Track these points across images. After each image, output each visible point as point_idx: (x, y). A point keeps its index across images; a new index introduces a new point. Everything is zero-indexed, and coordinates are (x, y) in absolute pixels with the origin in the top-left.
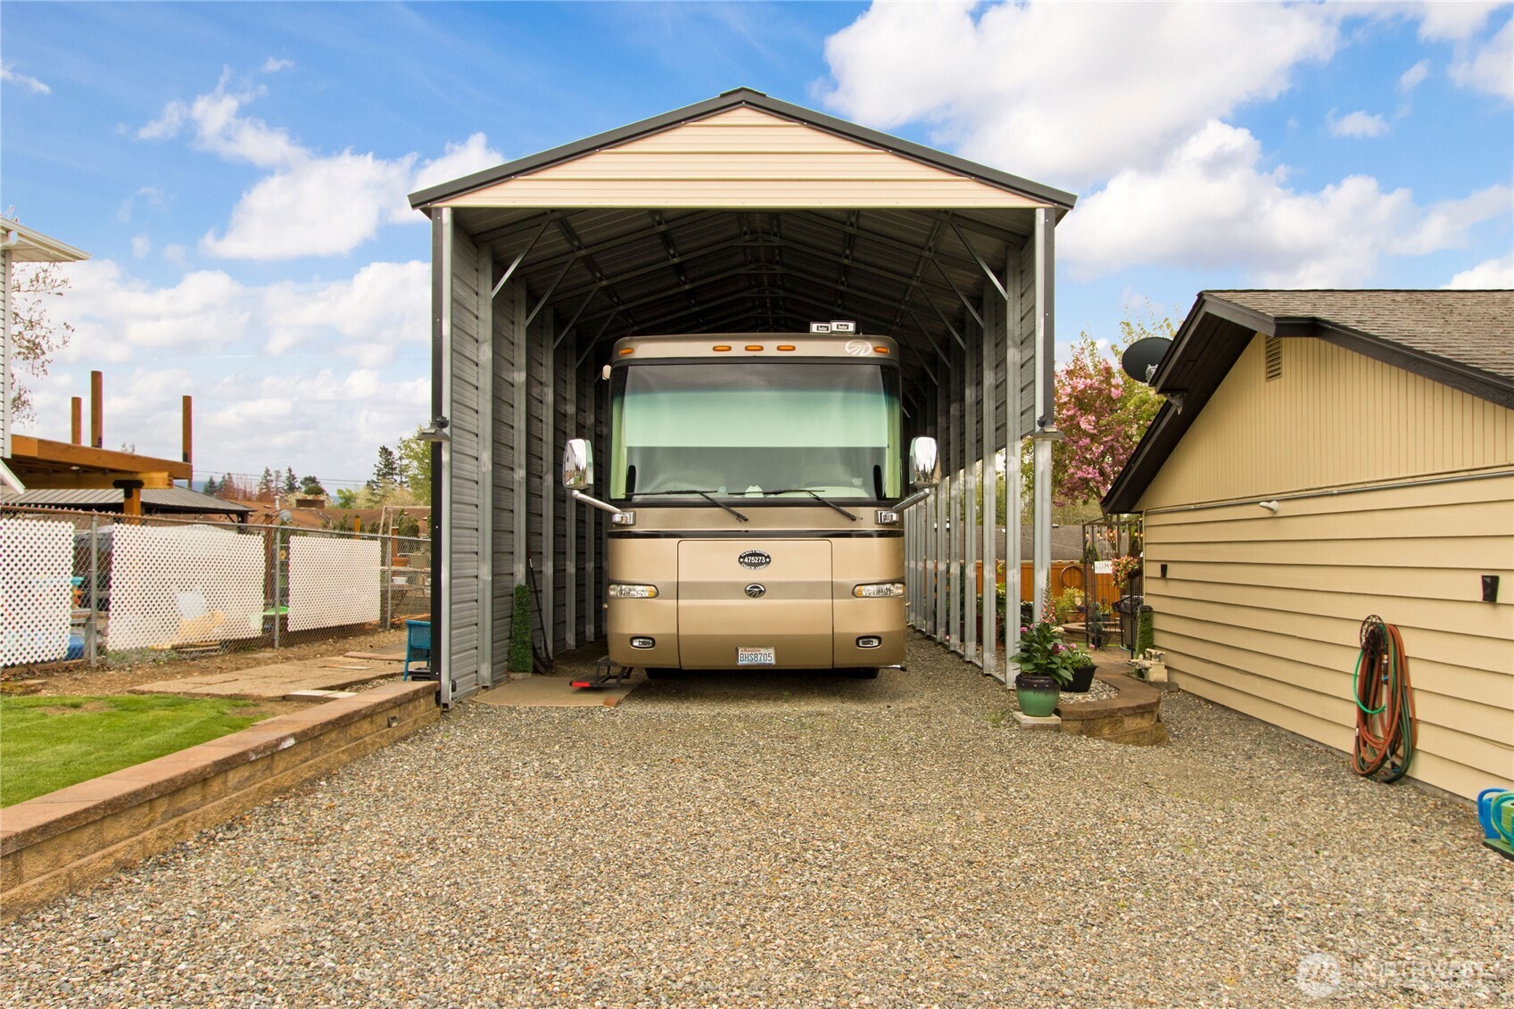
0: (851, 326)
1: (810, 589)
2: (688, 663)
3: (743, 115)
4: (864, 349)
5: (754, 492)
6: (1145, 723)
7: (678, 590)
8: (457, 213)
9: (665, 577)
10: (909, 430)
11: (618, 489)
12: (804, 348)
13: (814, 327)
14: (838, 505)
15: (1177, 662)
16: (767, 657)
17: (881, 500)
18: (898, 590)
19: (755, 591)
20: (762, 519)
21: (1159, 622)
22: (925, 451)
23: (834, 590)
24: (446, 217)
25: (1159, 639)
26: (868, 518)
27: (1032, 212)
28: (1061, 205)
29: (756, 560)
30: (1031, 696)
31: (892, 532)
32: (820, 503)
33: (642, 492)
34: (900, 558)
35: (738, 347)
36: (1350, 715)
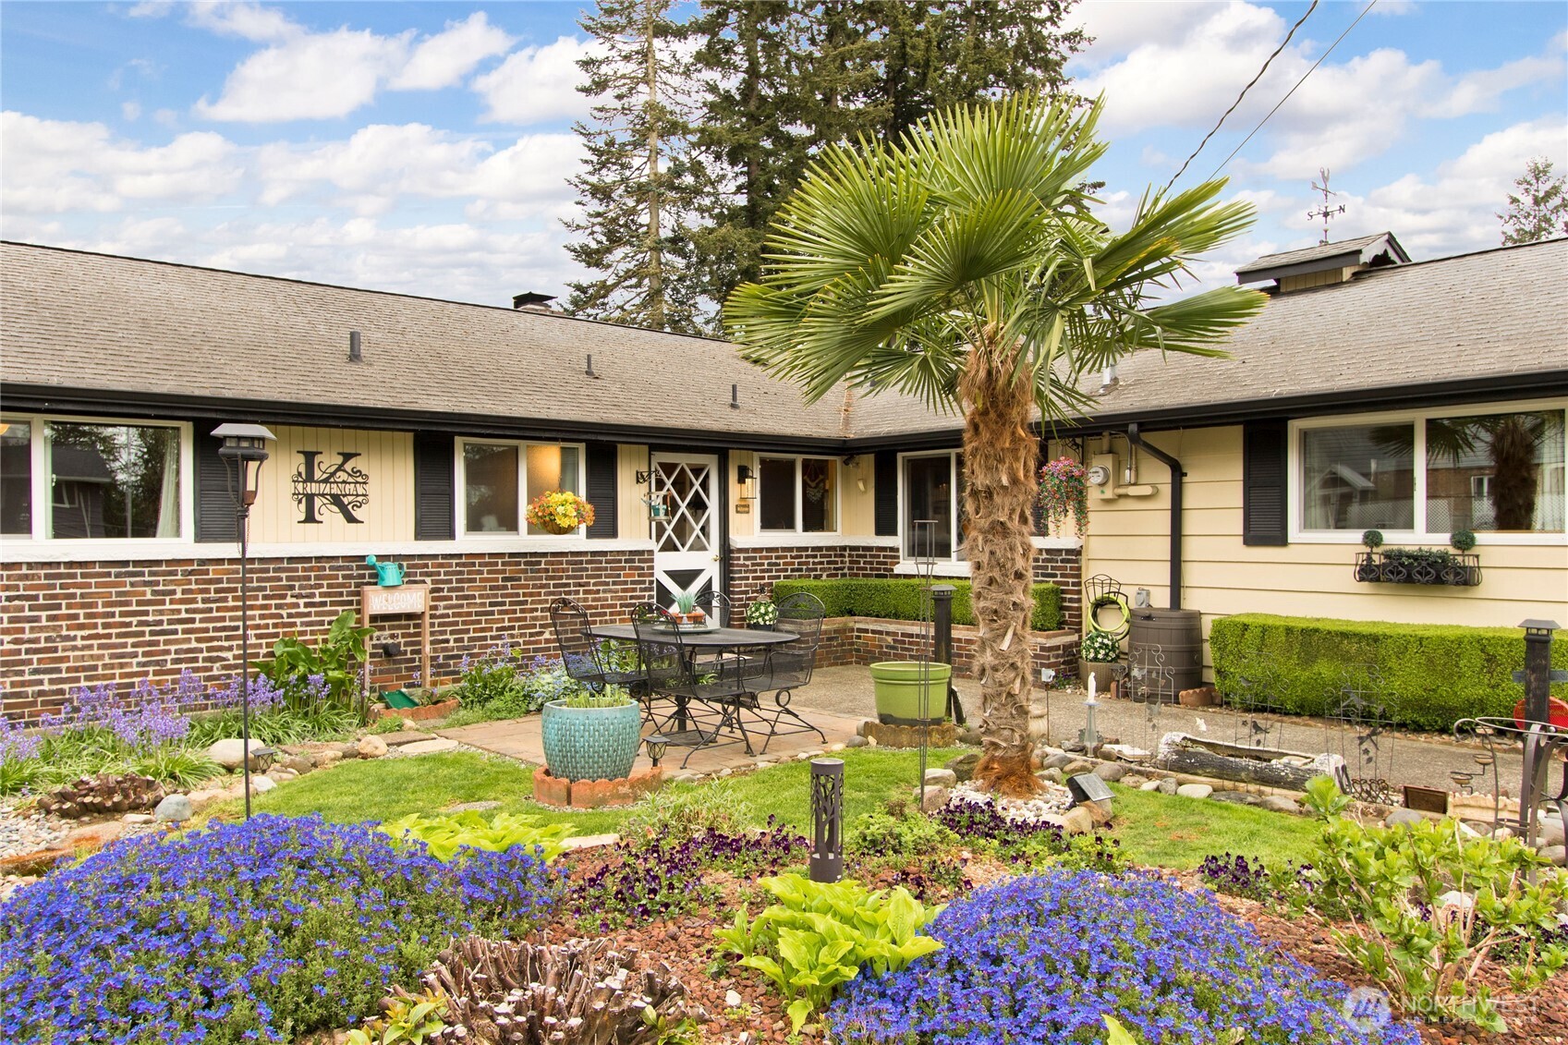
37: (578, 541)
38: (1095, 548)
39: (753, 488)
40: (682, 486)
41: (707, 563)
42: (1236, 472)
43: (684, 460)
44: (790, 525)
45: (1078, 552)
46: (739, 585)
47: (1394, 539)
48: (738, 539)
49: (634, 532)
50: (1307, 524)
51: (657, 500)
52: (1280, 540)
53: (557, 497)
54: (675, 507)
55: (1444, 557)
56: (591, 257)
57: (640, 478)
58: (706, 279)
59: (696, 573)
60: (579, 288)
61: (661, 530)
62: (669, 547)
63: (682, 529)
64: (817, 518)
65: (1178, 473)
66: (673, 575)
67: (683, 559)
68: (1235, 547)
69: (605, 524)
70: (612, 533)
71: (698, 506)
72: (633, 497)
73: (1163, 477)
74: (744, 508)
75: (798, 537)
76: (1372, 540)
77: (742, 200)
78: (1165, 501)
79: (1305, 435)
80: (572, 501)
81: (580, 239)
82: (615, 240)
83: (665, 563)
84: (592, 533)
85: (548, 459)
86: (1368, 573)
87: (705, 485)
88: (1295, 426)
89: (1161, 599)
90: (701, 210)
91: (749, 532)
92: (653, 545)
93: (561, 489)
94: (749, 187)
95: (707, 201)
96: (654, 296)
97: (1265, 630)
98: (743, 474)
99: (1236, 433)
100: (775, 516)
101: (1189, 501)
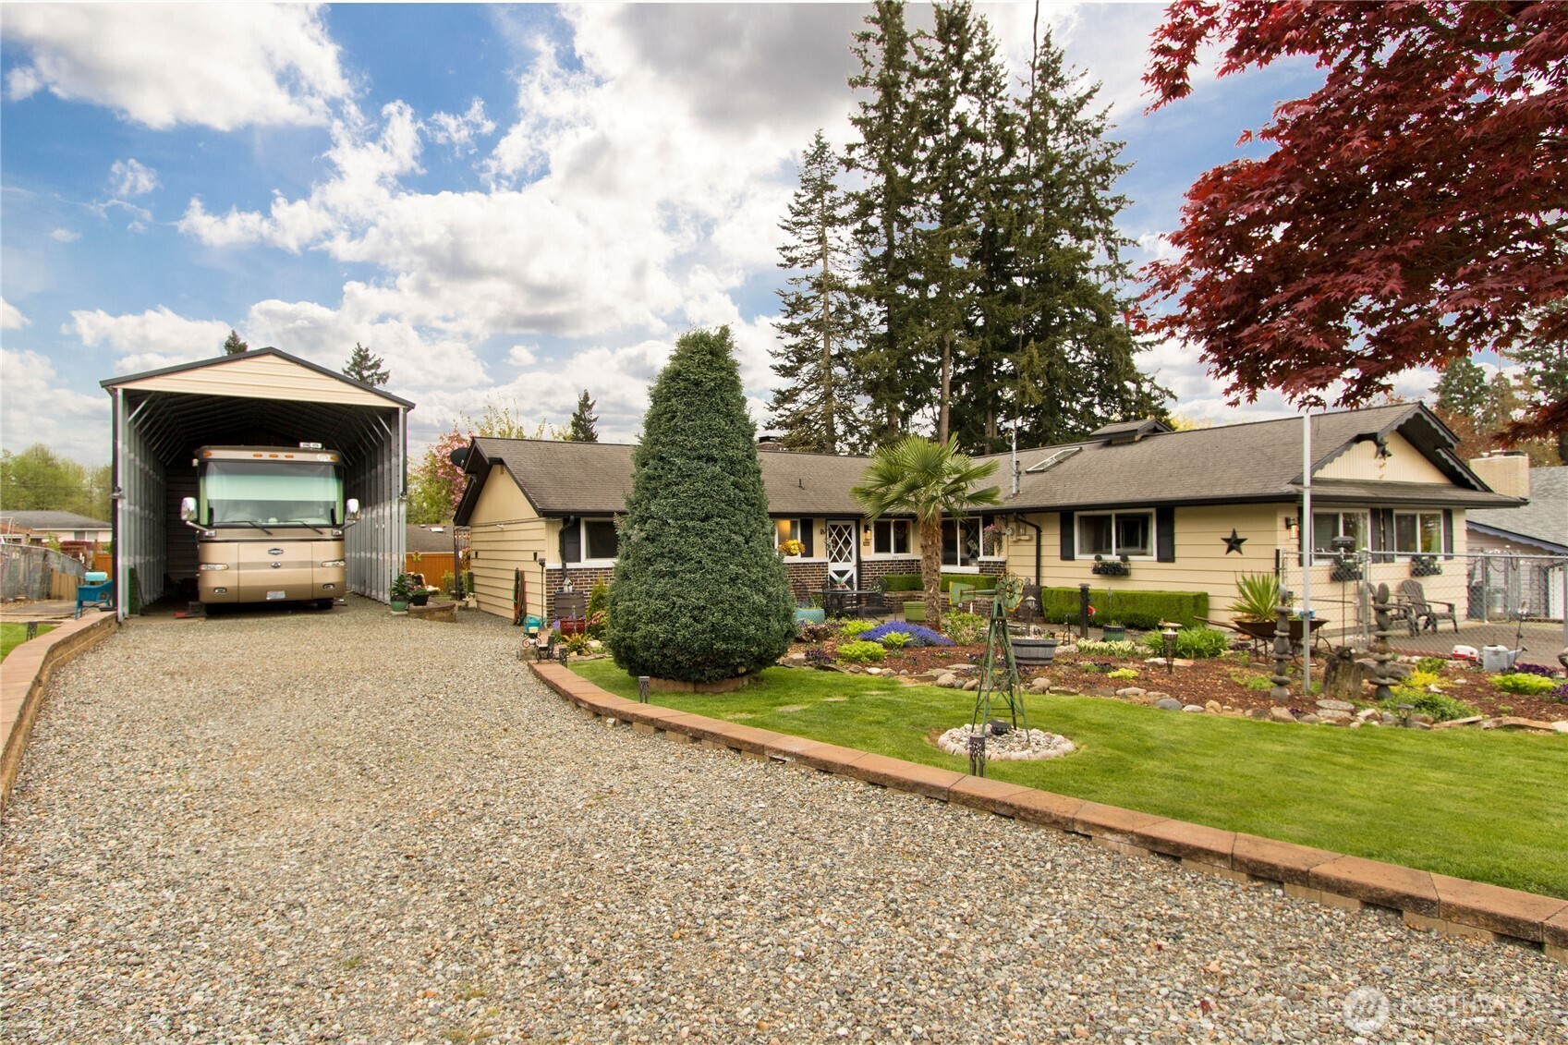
0: (320, 445)
1: (303, 564)
2: (243, 599)
3: (271, 359)
4: (326, 458)
5: (273, 521)
6: (445, 614)
7: (239, 566)
8: (125, 391)
9: (233, 560)
10: (346, 496)
11: (204, 520)
12: (298, 457)
13: (302, 445)
14: (314, 527)
15: (481, 598)
16: (281, 595)
17: (334, 525)
18: (342, 564)
19: (276, 567)
20: (278, 534)
21: (477, 580)
22: (353, 504)
23: (312, 564)
24: (120, 393)
25: (477, 589)
26: (328, 533)
27: (397, 409)
28: (410, 406)
29: (275, 552)
30: (397, 604)
31: (339, 539)
32: (306, 526)
33: (217, 519)
34: (343, 550)
35: (266, 455)
36: (511, 604)
37: (798, 559)
38: (1012, 561)
39: (871, 535)
40: (840, 534)
41: (851, 567)
42: (1058, 531)
43: (840, 524)
44: (888, 550)
45: (1004, 563)
46: (865, 577)
47: (1106, 558)
48: (864, 557)
49: (820, 556)
50: (1081, 552)
51: (829, 541)
52: (1072, 558)
53: (791, 542)
54: (837, 544)
55: (1118, 565)
56: (787, 372)
57: (822, 532)
58: (861, 382)
59: (846, 572)
60: (779, 392)
61: (831, 553)
62: (835, 560)
63: (840, 553)
64: (902, 547)
65: (1039, 531)
66: (836, 572)
67: (841, 566)
68: (1057, 561)
69: (808, 552)
70: (811, 555)
71: (847, 543)
72: (819, 540)
73: (1033, 532)
74: (867, 543)
75: (891, 556)
76: (1098, 558)
77: (884, 329)
78: (1034, 543)
79: (1081, 518)
80: (795, 543)
81: (781, 361)
82: (802, 360)
83: (833, 567)
84: (803, 556)
85: (786, 525)
86: (1096, 571)
87: (850, 534)
88: (1077, 514)
89: (1033, 581)
90: (857, 337)
91: (870, 554)
92: (827, 560)
93: (791, 538)
94: (888, 320)
95: (861, 333)
96: (827, 396)
97: (1058, 592)
98: (867, 528)
99: (1057, 515)
100: (882, 546)
101: (1043, 543)
